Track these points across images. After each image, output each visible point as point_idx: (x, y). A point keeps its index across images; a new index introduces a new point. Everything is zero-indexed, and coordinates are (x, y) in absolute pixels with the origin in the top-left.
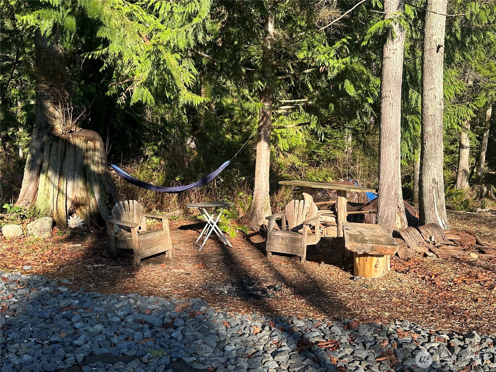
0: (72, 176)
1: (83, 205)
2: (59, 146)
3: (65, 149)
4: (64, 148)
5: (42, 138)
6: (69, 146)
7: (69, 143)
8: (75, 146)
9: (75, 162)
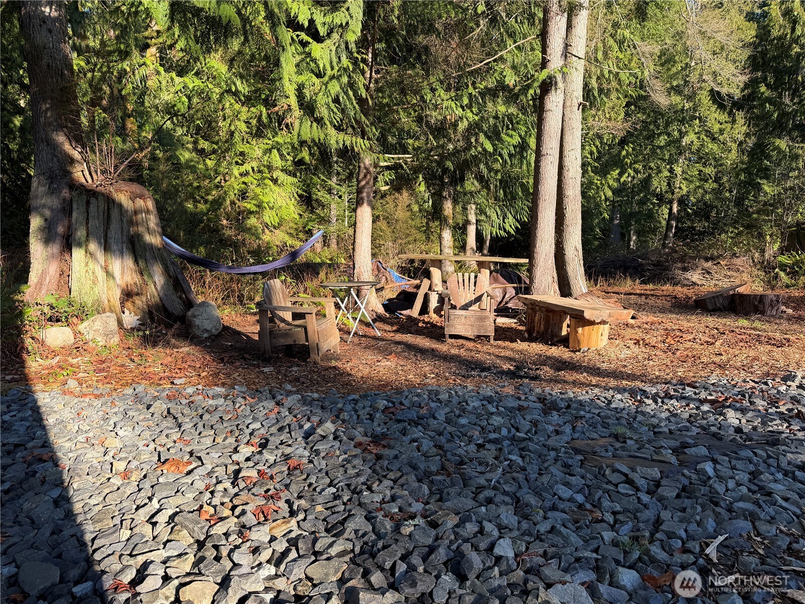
0: (119, 250)
1: (138, 294)
2: (100, 204)
3: (108, 209)
4: (106, 208)
5: (61, 192)
6: (114, 205)
7: (113, 201)
8: (120, 206)
9: (122, 229)
